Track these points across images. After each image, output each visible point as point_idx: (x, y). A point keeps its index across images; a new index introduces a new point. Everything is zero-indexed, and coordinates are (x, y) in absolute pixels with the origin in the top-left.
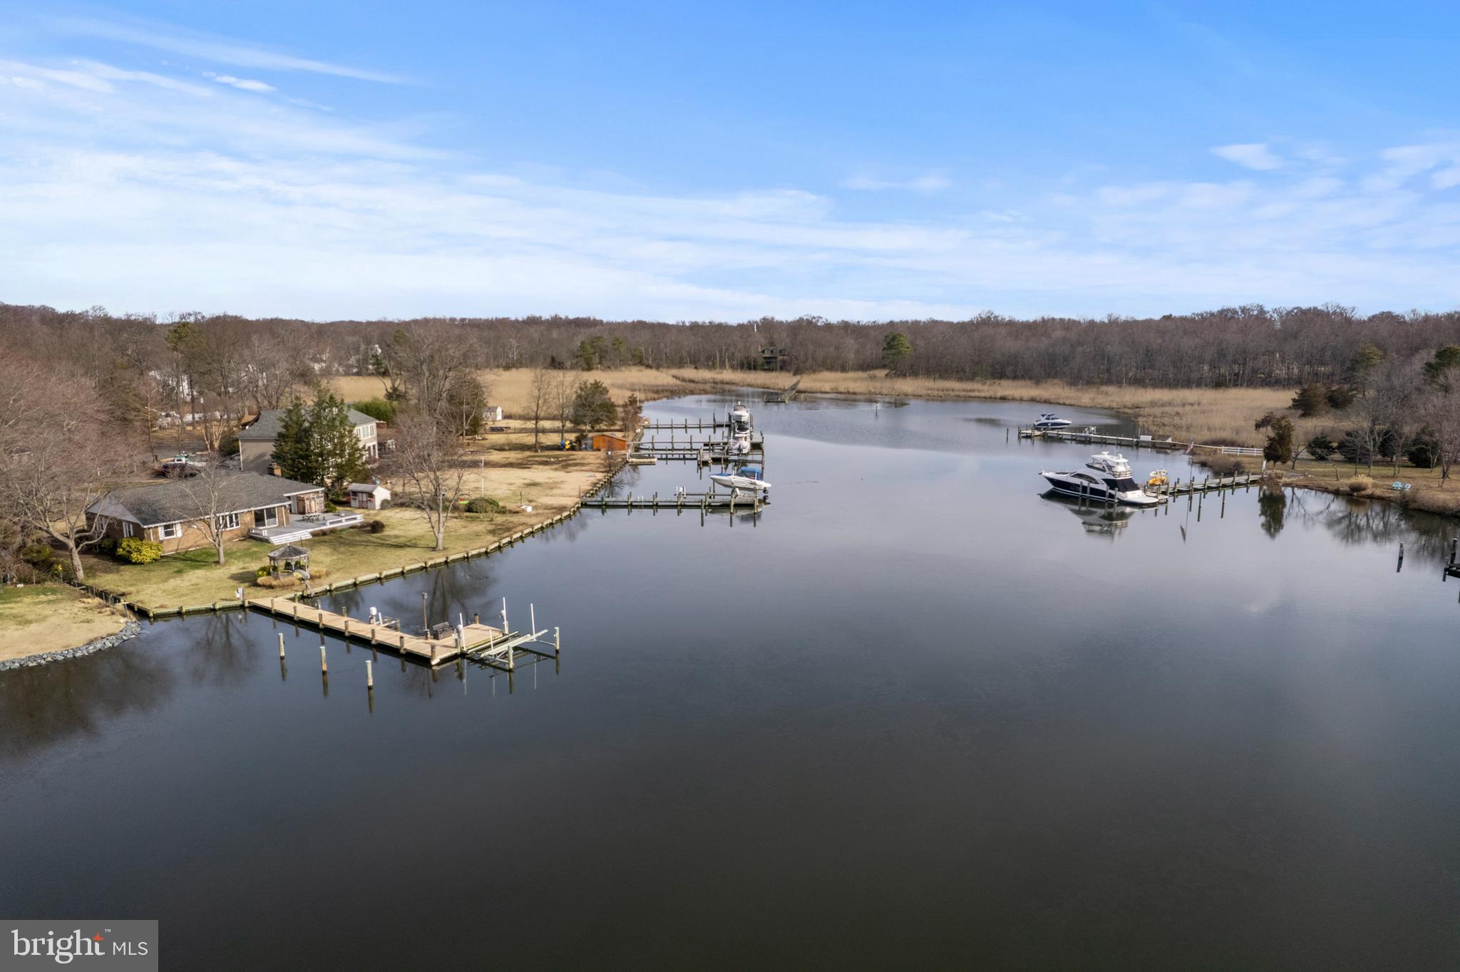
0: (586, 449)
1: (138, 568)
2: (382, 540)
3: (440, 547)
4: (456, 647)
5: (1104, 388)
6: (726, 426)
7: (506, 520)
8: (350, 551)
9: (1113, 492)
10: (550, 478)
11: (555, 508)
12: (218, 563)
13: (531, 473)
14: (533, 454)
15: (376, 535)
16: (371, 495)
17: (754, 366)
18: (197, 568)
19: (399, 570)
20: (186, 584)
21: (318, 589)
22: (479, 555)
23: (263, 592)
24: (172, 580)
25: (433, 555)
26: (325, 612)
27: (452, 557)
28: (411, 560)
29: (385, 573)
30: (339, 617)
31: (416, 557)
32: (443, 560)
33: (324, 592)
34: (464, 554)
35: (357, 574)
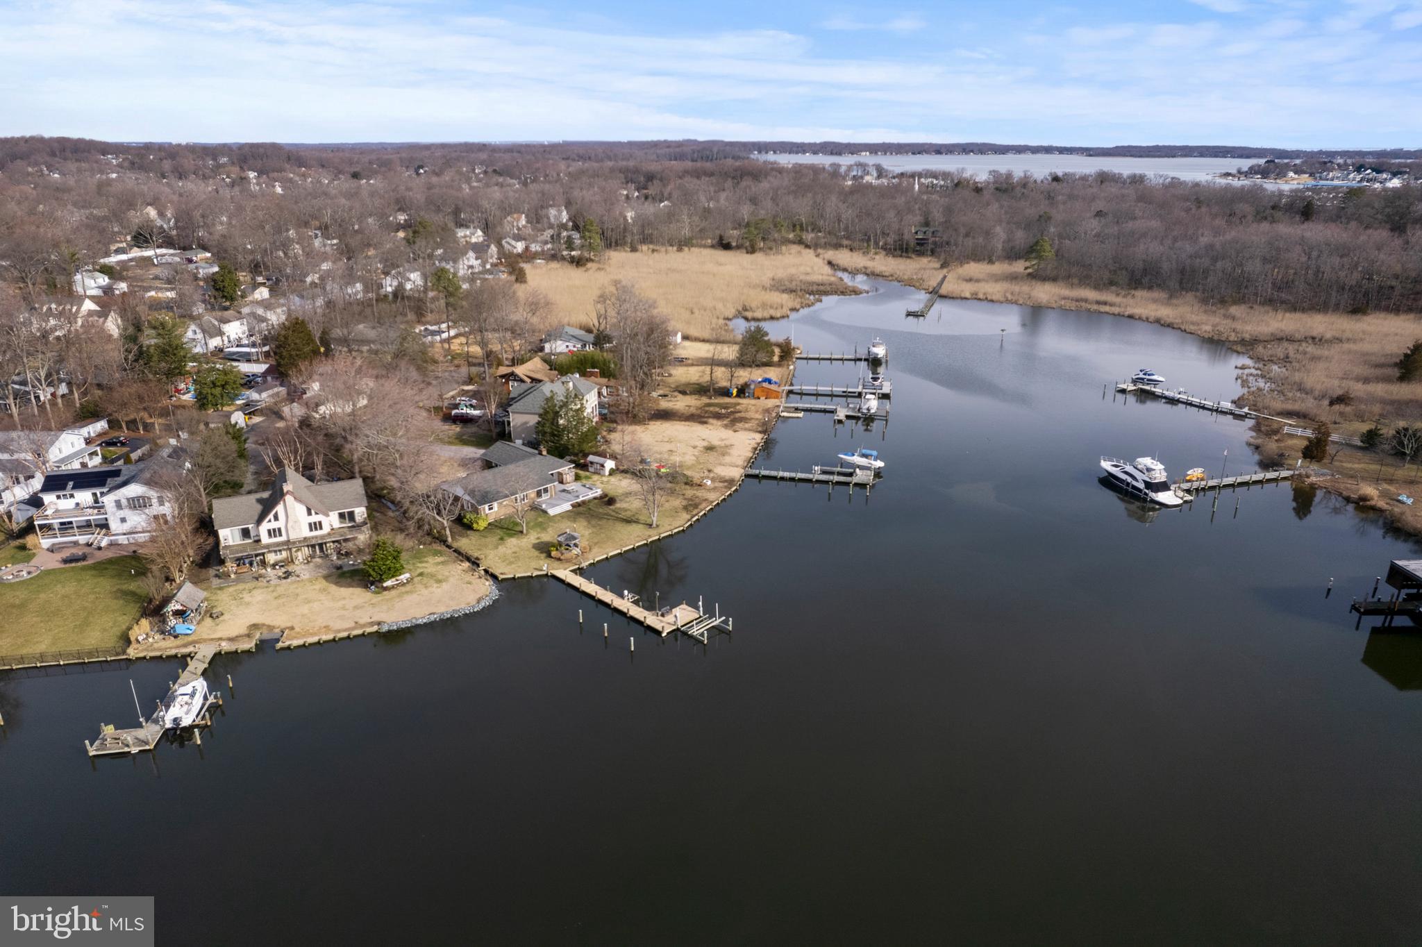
0: (749, 397)
1: (477, 533)
2: (617, 513)
3: (654, 525)
4: (674, 625)
5: (1234, 310)
6: (865, 360)
7: (694, 494)
8: (599, 525)
9: (1147, 491)
10: (723, 440)
11: (726, 481)
12: (522, 532)
13: (708, 432)
14: (708, 401)
15: (611, 507)
16: (602, 466)
17: (907, 249)
18: (511, 536)
19: (632, 546)
20: (509, 552)
21: (587, 563)
22: (679, 532)
23: (556, 564)
24: (500, 547)
25: (651, 532)
26: (597, 587)
27: (662, 535)
28: (638, 536)
29: (624, 549)
30: (605, 592)
31: (640, 534)
32: (657, 537)
33: (591, 564)
34: (670, 533)
35: (607, 550)
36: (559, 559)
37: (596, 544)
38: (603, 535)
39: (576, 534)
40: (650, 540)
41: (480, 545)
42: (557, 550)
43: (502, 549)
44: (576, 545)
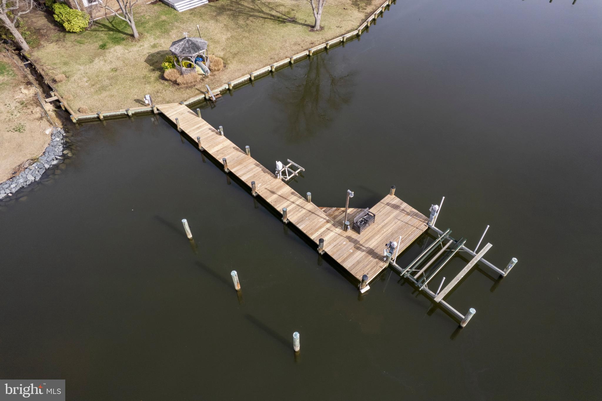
3: (318, 27)
12: (134, 36)
18: (117, 41)
19: (287, 61)
20: (107, 68)
21: (218, 91)
22: (351, 39)
23: (169, 91)
24: (97, 60)
25: (315, 37)
26: (228, 142)
27: (331, 43)
28: (296, 44)
29: (276, 65)
30: (242, 155)
31: (299, 40)
32: (323, 46)
33: (223, 92)
34: (340, 39)
35: (251, 67)
36: (175, 83)
37: (235, 55)
38: (246, 42)
39: (199, 41)
40: (313, 50)
41: (70, 56)
42: (174, 66)
43: (99, 64)
44: (201, 58)
